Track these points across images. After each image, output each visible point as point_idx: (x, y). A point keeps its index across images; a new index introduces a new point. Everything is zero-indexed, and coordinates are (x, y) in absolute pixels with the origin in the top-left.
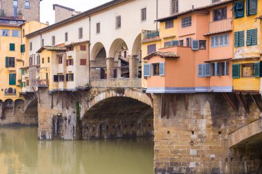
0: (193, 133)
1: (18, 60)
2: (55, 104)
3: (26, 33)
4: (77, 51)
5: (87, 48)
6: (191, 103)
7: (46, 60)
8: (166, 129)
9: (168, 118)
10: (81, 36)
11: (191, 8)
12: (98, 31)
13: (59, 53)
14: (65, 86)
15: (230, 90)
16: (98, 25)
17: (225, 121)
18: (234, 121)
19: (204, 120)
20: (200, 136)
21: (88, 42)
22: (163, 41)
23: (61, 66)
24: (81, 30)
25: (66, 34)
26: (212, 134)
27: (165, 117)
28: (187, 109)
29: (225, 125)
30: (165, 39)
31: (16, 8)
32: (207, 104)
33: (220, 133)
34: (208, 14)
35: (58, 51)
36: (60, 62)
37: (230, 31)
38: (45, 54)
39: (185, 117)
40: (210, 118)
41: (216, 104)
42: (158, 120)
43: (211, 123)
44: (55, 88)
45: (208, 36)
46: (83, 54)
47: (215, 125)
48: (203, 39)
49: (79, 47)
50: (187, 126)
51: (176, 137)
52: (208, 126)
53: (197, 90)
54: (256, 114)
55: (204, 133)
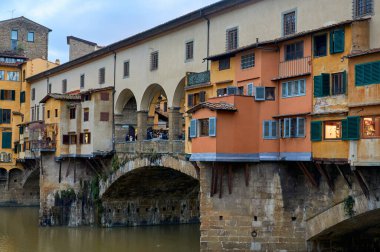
0: (256, 218)
1: (16, 114)
2: (64, 176)
3: (28, 75)
4: (96, 101)
5: (110, 97)
6: (253, 175)
7: (52, 114)
8: (217, 213)
9: (220, 197)
10: (102, 80)
11: (254, 42)
12: (126, 73)
13: (72, 104)
14: (79, 150)
15: (307, 158)
16: (127, 65)
17: (302, 202)
18: (313, 203)
19: (272, 201)
20: (266, 224)
21: (112, 89)
22: (216, 89)
23: (74, 122)
24: (102, 72)
25: (82, 77)
26: (282, 220)
27: (217, 195)
28: (247, 184)
29: (302, 208)
30: (218, 84)
31: (14, 41)
32: (277, 178)
33: (294, 219)
34: (278, 51)
35: (69, 100)
36: (72, 116)
37: (307, 75)
38: (52, 105)
39: (245, 196)
40: (280, 197)
41: (289, 178)
42: (206, 199)
43: (282, 204)
44: (64, 153)
45: (277, 81)
46: (104, 105)
47: (288, 207)
48: (271, 85)
49: (99, 96)
50: (247, 209)
51: (232, 224)
52: (277, 209)
53: (263, 157)
54: (344, 191)
55: (271, 219)
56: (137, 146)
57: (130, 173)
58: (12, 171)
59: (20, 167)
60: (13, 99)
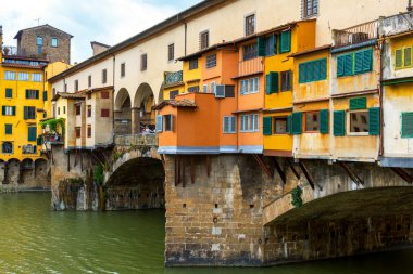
0: (216, 206)
1: (40, 111)
2: (72, 166)
3: (49, 76)
4: (97, 99)
5: (110, 95)
6: (215, 167)
7: (62, 111)
8: (181, 201)
9: (184, 186)
10: (105, 81)
11: (221, 42)
12: (123, 74)
13: (77, 102)
14: (84, 142)
15: (260, 151)
16: (123, 66)
17: (259, 191)
18: (269, 191)
19: (232, 190)
20: (226, 211)
21: (112, 88)
22: (187, 86)
23: (79, 118)
24: (105, 72)
25: (90, 77)
26: (241, 207)
27: (181, 185)
28: (209, 175)
29: (259, 196)
30: (189, 83)
31: (40, 46)
32: (236, 169)
33: (252, 206)
34: (237, 51)
35: (75, 99)
36: (78, 113)
37: (260, 74)
38: (62, 103)
39: (207, 186)
40: (239, 186)
41: (248, 169)
42: (171, 188)
43: (240, 193)
44: (72, 145)
45: (237, 79)
46: (104, 103)
47: (246, 195)
48: (230, 83)
49: (99, 95)
50: (208, 198)
51: (195, 211)
52: (236, 197)
53: (222, 150)
54: (294, 182)
55: (231, 206)
56: (131, 139)
57: (127, 163)
58: (37, 160)
59: (44, 157)
60: (37, 97)
